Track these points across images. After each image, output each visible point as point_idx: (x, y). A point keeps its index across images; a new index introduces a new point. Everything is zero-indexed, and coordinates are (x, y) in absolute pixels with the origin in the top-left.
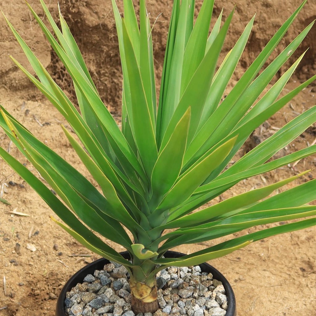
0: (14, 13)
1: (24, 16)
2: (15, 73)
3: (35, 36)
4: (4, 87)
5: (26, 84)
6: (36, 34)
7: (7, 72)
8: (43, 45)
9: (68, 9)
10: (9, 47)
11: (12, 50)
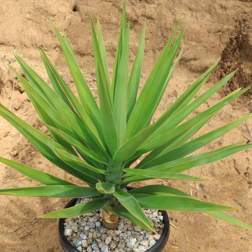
0: (203, 26)
1: (209, 29)
2: (194, 61)
3: (213, 43)
4: (186, 68)
5: (200, 70)
6: (214, 42)
7: (190, 60)
8: (217, 49)
9: (240, 31)
10: (194, 45)
11: (196, 48)
